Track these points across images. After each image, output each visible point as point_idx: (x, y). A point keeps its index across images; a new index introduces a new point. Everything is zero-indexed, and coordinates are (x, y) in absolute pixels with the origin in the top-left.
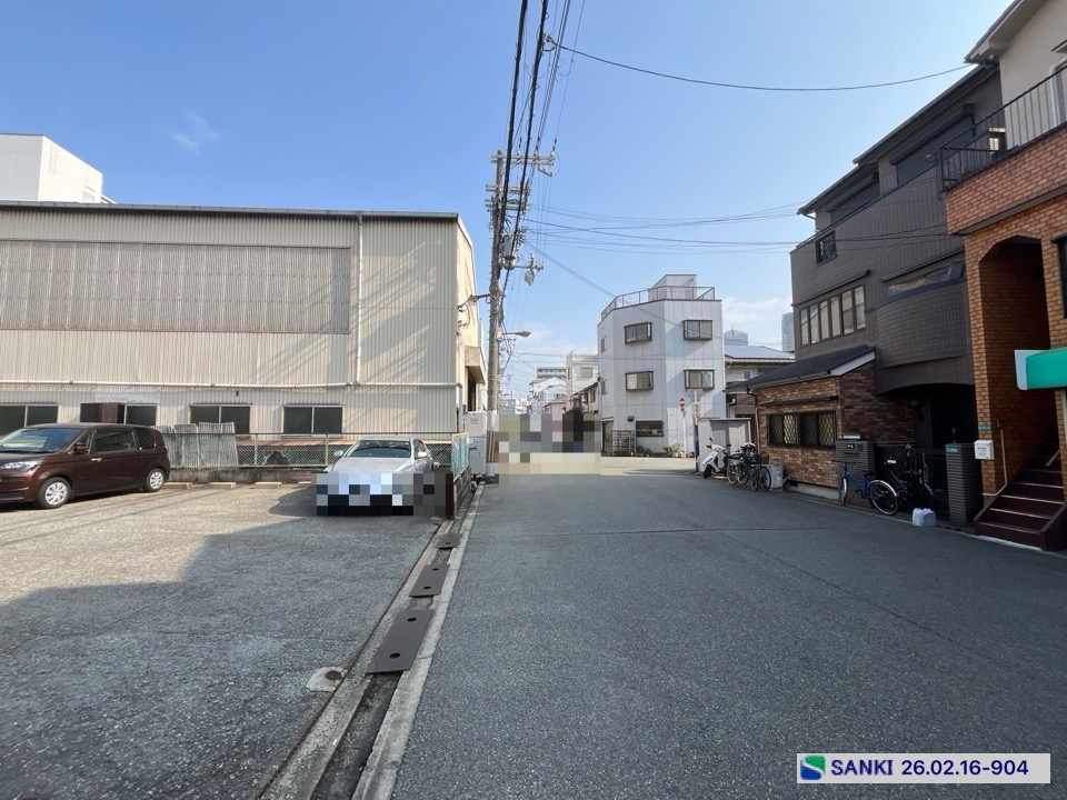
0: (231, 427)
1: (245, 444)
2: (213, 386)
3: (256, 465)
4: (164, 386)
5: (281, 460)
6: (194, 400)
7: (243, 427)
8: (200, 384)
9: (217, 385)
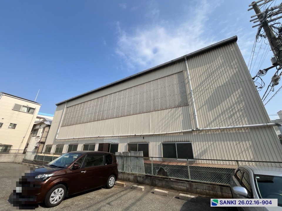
0: (142, 154)
1: (148, 162)
2: (135, 135)
3: (152, 175)
4: (121, 136)
5: (165, 174)
6: (130, 141)
7: (146, 154)
8: (131, 135)
9: (136, 135)
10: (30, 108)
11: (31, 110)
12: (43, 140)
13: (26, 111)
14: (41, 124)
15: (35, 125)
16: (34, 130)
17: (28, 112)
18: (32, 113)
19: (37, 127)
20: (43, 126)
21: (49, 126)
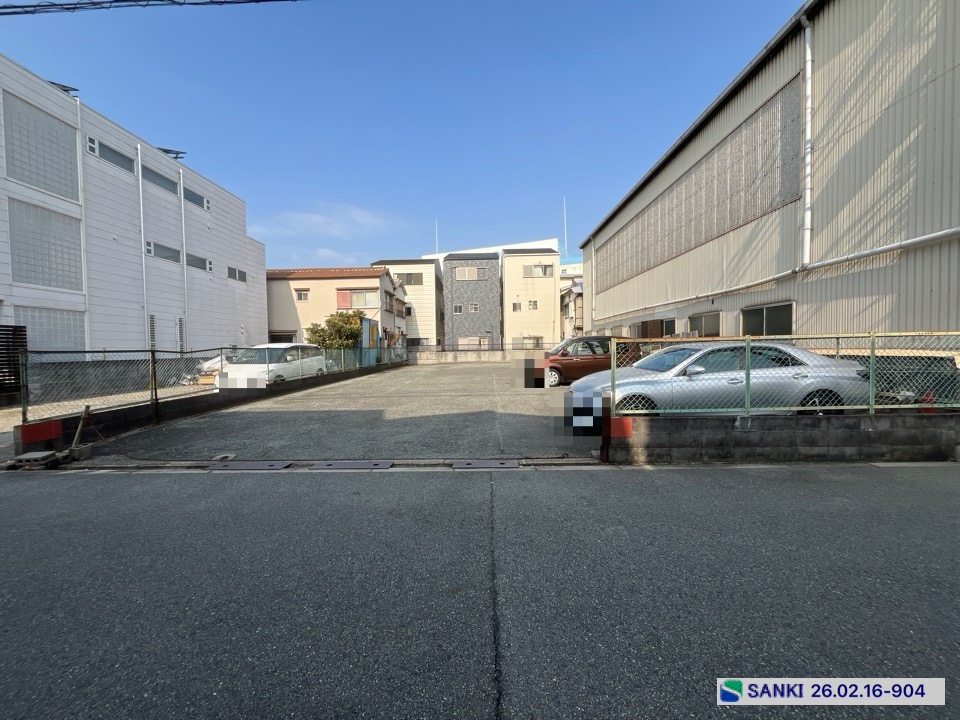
2: (698, 297)
6: (690, 311)
9: (700, 296)
10: (546, 267)
11: (548, 270)
12: (578, 324)
13: (541, 274)
14: (570, 292)
15: (563, 298)
16: (564, 307)
17: (545, 274)
18: (552, 275)
19: (567, 300)
20: (573, 297)
21: (580, 295)
